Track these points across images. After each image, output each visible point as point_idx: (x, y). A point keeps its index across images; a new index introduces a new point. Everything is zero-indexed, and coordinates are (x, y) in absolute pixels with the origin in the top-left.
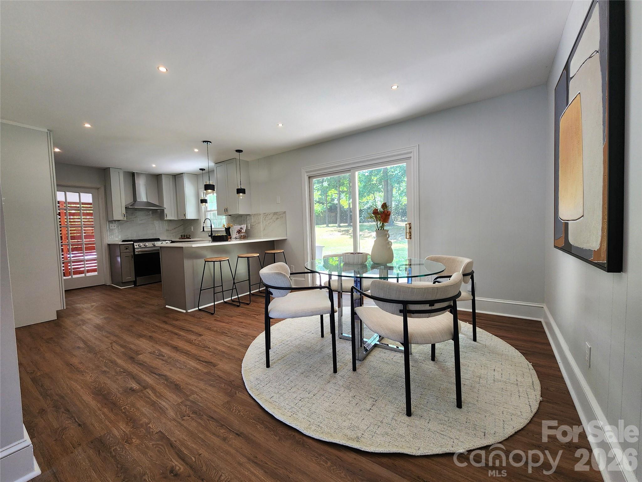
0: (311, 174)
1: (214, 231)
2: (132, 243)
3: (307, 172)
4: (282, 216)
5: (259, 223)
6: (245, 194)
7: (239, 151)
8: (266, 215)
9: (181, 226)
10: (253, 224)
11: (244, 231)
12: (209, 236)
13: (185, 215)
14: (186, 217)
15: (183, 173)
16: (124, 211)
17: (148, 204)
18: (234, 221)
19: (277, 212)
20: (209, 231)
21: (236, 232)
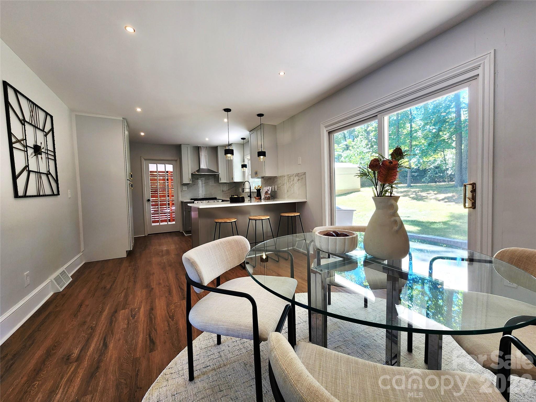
0: (330, 128)
1: (253, 192)
2: (193, 201)
3: (326, 127)
4: (302, 177)
5: (283, 185)
6: (265, 156)
7: (260, 115)
8: (289, 177)
9: (233, 187)
10: (279, 186)
11: (270, 193)
12: (248, 196)
13: (232, 179)
14: (233, 181)
15: (232, 144)
16: (190, 177)
17: (209, 170)
18: (266, 183)
19: (298, 174)
20: (249, 192)
21: (264, 193)
